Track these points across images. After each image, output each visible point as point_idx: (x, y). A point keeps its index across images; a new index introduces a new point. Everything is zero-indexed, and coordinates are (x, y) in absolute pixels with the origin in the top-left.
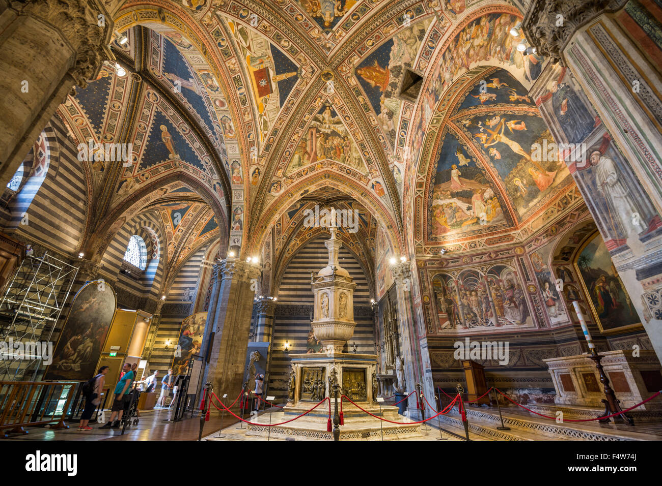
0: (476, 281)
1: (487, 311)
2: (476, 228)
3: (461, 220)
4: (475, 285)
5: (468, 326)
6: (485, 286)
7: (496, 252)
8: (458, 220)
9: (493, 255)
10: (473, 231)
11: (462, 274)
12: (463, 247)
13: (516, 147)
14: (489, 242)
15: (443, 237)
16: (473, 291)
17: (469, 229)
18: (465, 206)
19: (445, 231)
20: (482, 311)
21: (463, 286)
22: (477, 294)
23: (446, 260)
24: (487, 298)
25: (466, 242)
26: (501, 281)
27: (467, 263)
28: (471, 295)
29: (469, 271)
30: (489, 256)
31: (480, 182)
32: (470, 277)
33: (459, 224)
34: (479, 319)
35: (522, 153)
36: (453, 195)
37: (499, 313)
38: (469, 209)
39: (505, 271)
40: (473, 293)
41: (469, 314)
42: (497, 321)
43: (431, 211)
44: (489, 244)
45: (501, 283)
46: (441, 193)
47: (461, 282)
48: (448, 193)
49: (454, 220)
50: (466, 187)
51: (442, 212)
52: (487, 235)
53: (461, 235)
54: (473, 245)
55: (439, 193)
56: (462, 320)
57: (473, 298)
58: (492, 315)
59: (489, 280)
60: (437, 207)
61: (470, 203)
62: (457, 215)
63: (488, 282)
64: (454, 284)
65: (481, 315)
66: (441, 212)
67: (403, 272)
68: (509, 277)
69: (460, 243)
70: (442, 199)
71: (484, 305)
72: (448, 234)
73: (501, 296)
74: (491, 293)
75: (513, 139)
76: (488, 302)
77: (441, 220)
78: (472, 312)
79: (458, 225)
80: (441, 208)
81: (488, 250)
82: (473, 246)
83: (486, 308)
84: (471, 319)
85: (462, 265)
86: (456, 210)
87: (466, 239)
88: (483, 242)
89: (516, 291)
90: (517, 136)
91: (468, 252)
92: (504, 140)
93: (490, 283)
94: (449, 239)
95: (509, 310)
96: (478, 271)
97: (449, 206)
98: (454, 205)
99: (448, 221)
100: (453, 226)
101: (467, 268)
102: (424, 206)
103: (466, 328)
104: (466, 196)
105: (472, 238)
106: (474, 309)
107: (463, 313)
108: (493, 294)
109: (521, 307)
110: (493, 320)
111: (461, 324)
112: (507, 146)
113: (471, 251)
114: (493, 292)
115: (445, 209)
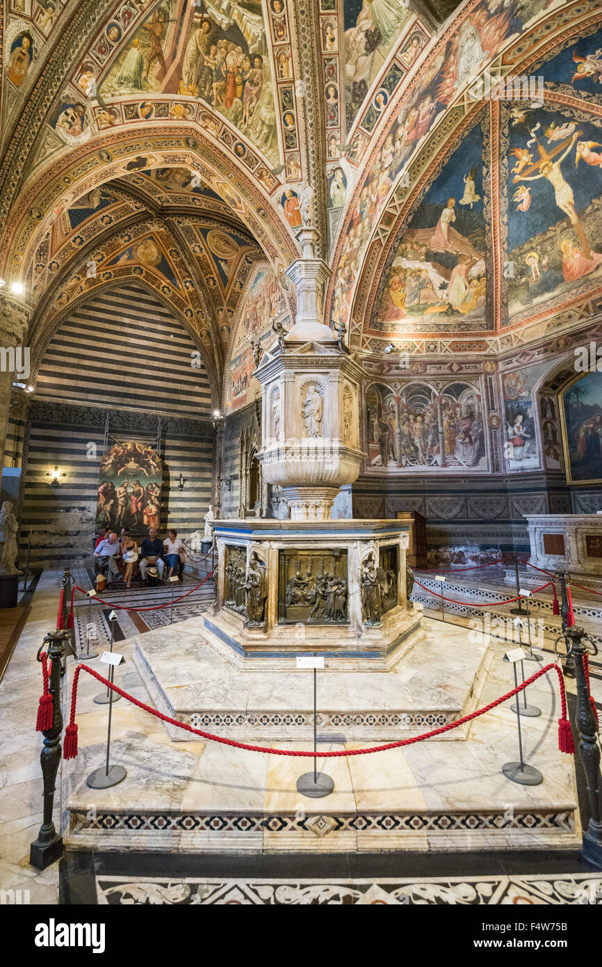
0: (426, 402)
1: (432, 446)
2: (444, 320)
3: (426, 303)
4: (423, 407)
5: (404, 463)
6: (436, 411)
7: (460, 363)
8: (422, 302)
9: (455, 367)
10: (438, 326)
11: (408, 389)
12: (418, 347)
13: (564, 197)
14: (456, 347)
16: (419, 415)
17: (433, 321)
18: (438, 280)
20: (426, 445)
21: (406, 406)
22: (424, 420)
23: (389, 363)
24: (436, 427)
25: (424, 340)
26: (458, 405)
27: (418, 374)
28: (415, 420)
29: (420, 385)
30: (450, 368)
31: (474, 245)
32: (419, 394)
33: (421, 309)
34: (421, 455)
35: (569, 209)
36: (429, 256)
37: (447, 449)
38: (443, 287)
39: (467, 393)
40: (419, 418)
41: (408, 447)
42: (444, 459)
44: (454, 350)
45: (458, 409)
46: (412, 248)
47: (404, 400)
49: (416, 301)
51: (402, 283)
52: (454, 336)
53: (419, 327)
54: (432, 346)
55: (409, 246)
56: (397, 455)
57: (417, 425)
58: (438, 452)
59: (443, 402)
61: (447, 277)
62: (424, 292)
63: (441, 405)
64: (393, 402)
65: (424, 450)
66: (400, 282)
68: (470, 402)
69: (414, 340)
70: (408, 259)
71: (430, 437)
73: (454, 427)
74: (442, 420)
75: (569, 180)
76: (437, 433)
77: (396, 296)
78: (413, 445)
79: (419, 310)
80: (402, 275)
81: (450, 359)
82: (432, 348)
83: (433, 441)
84: (409, 455)
85: (409, 375)
86: (424, 284)
87: (425, 336)
88: (447, 345)
89: (475, 422)
91: (423, 356)
92: (554, 175)
93: (444, 407)
94: (399, 330)
95: (461, 447)
96: (431, 387)
97: (417, 273)
98: (423, 274)
99: (407, 300)
101: (416, 380)
102: (380, 264)
103: (401, 466)
104: (445, 263)
105: (433, 336)
106: (417, 441)
107: (400, 445)
108: (445, 423)
109: (477, 444)
110: (438, 458)
111: (395, 460)
113: (427, 356)
114: (446, 419)
115: (409, 278)
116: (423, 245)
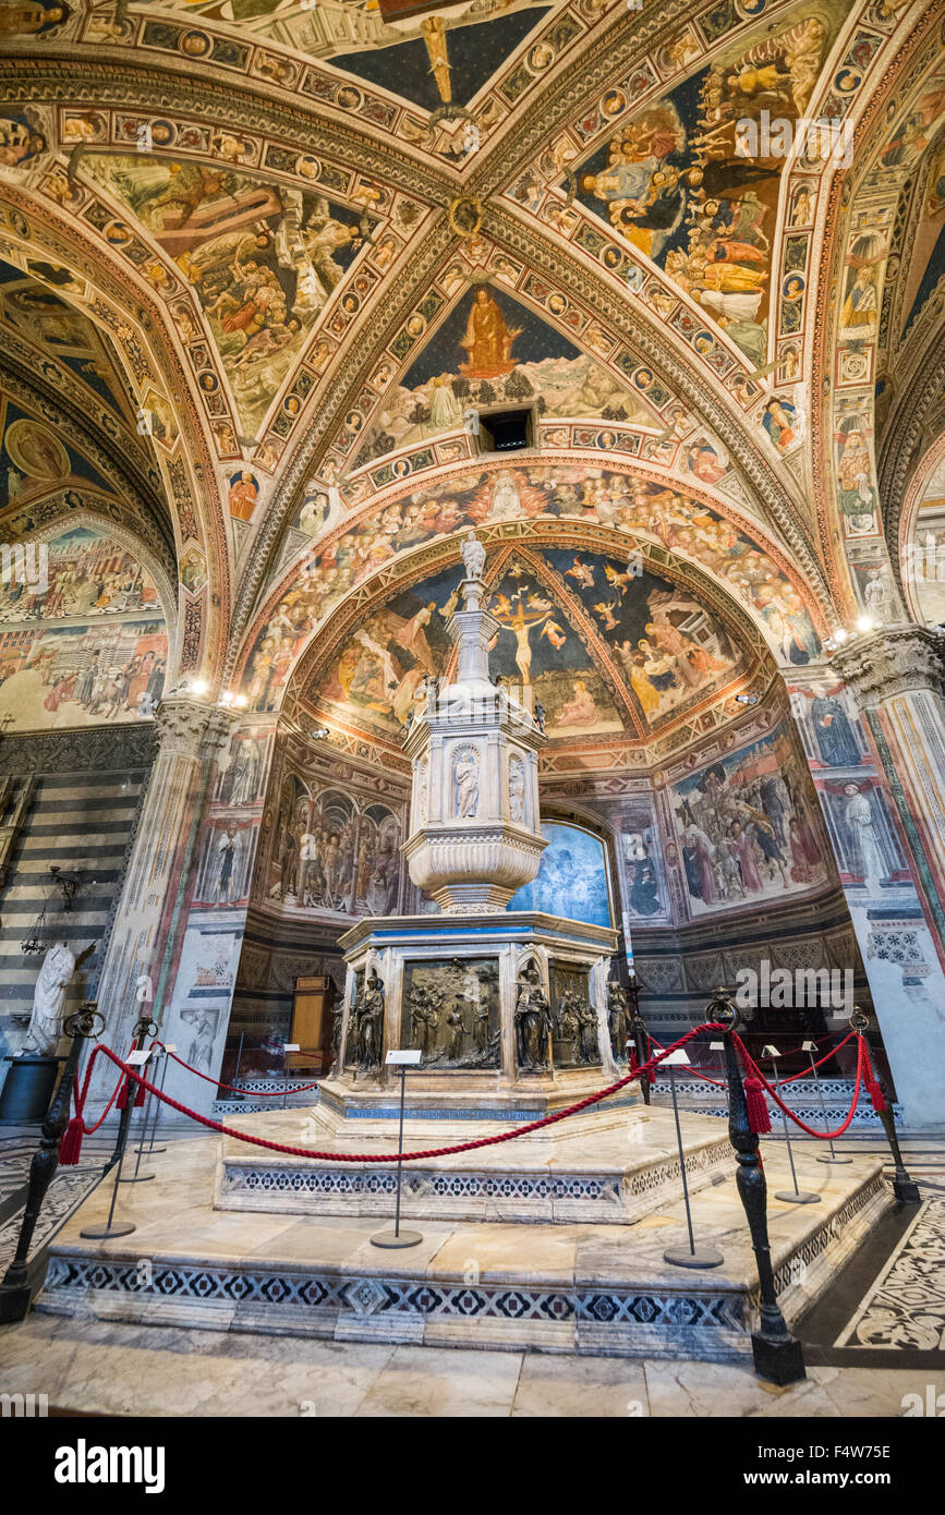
0: (344, 819)
1: (344, 881)
2: (383, 724)
3: (370, 696)
4: (340, 824)
5: (305, 901)
6: (354, 834)
7: (387, 782)
8: (368, 692)
9: (382, 785)
10: (376, 727)
11: (328, 795)
12: (349, 745)
13: (524, 656)
14: (386, 759)
15: (330, 705)
16: (334, 835)
17: (372, 719)
18: (390, 676)
19: (337, 697)
20: (336, 880)
21: (322, 818)
22: (339, 843)
23: (313, 753)
24: (351, 856)
25: (357, 738)
26: (378, 834)
27: (342, 779)
28: (329, 841)
29: (338, 793)
30: (377, 783)
31: (434, 658)
32: (337, 805)
33: (364, 700)
34: (328, 892)
35: (524, 670)
36: (393, 648)
37: (359, 892)
38: (393, 686)
39: (388, 820)
40: (333, 839)
41: (315, 878)
42: (354, 903)
43: (348, 641)
44: (384, 764)
45: (377, 839)
46: (379, 628)
47: (320, 808)
48: (389, 636)
49: (362, 688)
50: (415, 651)
51: (355, 660)
52: (389, 746)
53: (356, 720)
54: (364, 750)
55: (377, 624)
56: (299, 888)
57: (330, 849)
58: (348, 892)
59: (364, 824)
60: (357, 644)
61: (400, 678)
62: (373, 682)
63: (361, 828)
64: (306, 808)
65: (333, 886)
66: (353, 658)
67: (206, 728)
68: (390, 832)
69: (347, 734)
70: (371, 638)
71: (343, 869)
72: (340, 705)
73: (370, 860)
74: (359, 849)
75: (532, 645)
76: (351, 865)
77: (344, 672)
78: (322, 876)
79: (362, 700)
80: (358, 651)
81: (379, 772)
82: (363, 751)
83: (345, 875)
84: (313, 889)
85: (331, 777)
86: (376, 673)
87: (359, 734)
88: (379, 753)
89: (392, 860)
90: (540, 645)
91: (352, 758)
92: (522, 635)
93: (364, 831)
94: (335, 715)
95: (374, 889)
96: (354, 801)
97: (373, 657)
98: (379, 662)
99: (354, 682)
100: (354, 696)
101: (337, 786)
102: (344, 627)
103: (300, 905)
104: (404, 662)
105: (367, 738)
106: (327, 870)
107: (306, 873)
108: (361, 854)
109: (391, 889)
110: (347, 901)
111: (295, 894)
112: (516, 645)
113: (357, 760)
114: (363, 848)
115: (364, 658)
116: (389, 632)
